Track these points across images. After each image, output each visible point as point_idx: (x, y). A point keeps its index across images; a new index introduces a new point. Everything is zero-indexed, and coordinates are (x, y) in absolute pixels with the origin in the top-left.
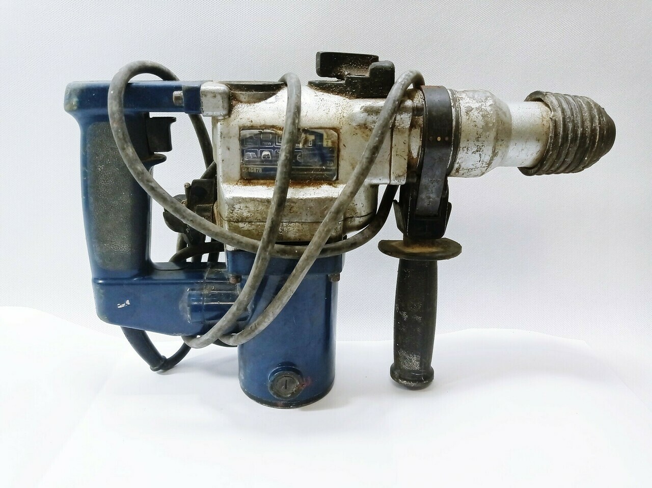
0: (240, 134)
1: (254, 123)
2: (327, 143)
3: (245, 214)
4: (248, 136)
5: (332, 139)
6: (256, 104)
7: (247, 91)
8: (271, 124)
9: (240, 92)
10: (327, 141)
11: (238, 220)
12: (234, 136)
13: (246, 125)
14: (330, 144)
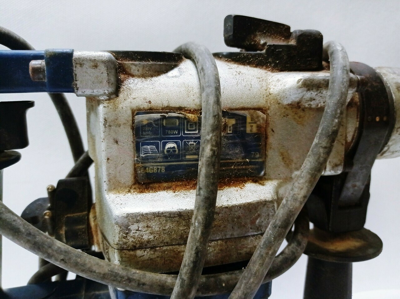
0: (133, 120)
1: (154, 104)
2: (251, 128)
3: (146, 237)
4: (145, 123)
5: (258, 123)
6: (155, 79)
7: (140, 60)
8: (177, 106)
9: (130, 62)
10: (252, 126)
11: (135, 247)
12: (124, 124)
13: (142, 107)
14: (255, 130)
